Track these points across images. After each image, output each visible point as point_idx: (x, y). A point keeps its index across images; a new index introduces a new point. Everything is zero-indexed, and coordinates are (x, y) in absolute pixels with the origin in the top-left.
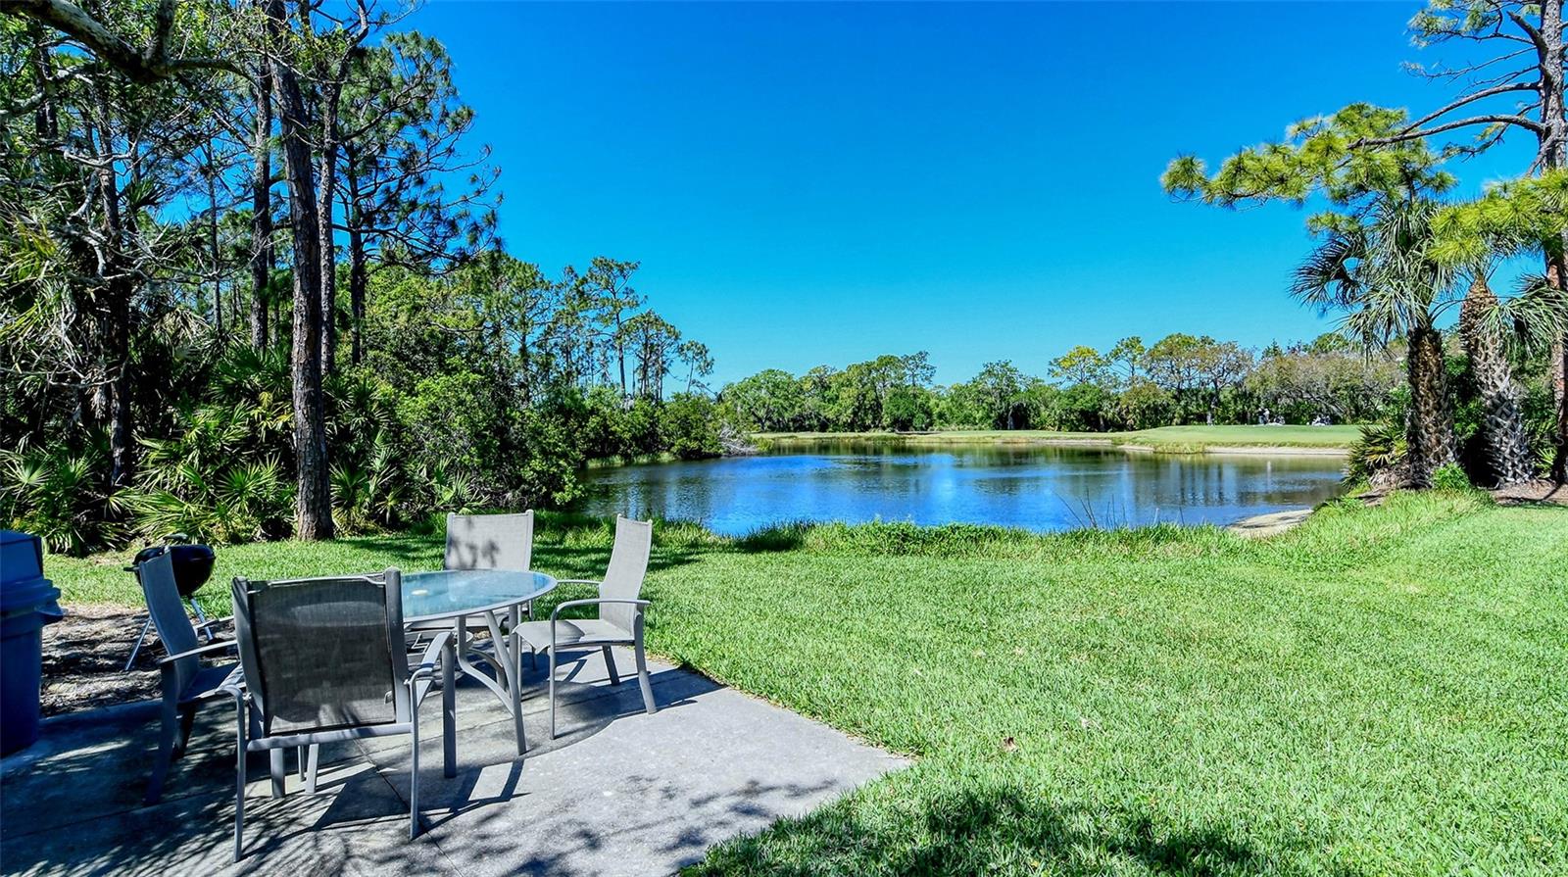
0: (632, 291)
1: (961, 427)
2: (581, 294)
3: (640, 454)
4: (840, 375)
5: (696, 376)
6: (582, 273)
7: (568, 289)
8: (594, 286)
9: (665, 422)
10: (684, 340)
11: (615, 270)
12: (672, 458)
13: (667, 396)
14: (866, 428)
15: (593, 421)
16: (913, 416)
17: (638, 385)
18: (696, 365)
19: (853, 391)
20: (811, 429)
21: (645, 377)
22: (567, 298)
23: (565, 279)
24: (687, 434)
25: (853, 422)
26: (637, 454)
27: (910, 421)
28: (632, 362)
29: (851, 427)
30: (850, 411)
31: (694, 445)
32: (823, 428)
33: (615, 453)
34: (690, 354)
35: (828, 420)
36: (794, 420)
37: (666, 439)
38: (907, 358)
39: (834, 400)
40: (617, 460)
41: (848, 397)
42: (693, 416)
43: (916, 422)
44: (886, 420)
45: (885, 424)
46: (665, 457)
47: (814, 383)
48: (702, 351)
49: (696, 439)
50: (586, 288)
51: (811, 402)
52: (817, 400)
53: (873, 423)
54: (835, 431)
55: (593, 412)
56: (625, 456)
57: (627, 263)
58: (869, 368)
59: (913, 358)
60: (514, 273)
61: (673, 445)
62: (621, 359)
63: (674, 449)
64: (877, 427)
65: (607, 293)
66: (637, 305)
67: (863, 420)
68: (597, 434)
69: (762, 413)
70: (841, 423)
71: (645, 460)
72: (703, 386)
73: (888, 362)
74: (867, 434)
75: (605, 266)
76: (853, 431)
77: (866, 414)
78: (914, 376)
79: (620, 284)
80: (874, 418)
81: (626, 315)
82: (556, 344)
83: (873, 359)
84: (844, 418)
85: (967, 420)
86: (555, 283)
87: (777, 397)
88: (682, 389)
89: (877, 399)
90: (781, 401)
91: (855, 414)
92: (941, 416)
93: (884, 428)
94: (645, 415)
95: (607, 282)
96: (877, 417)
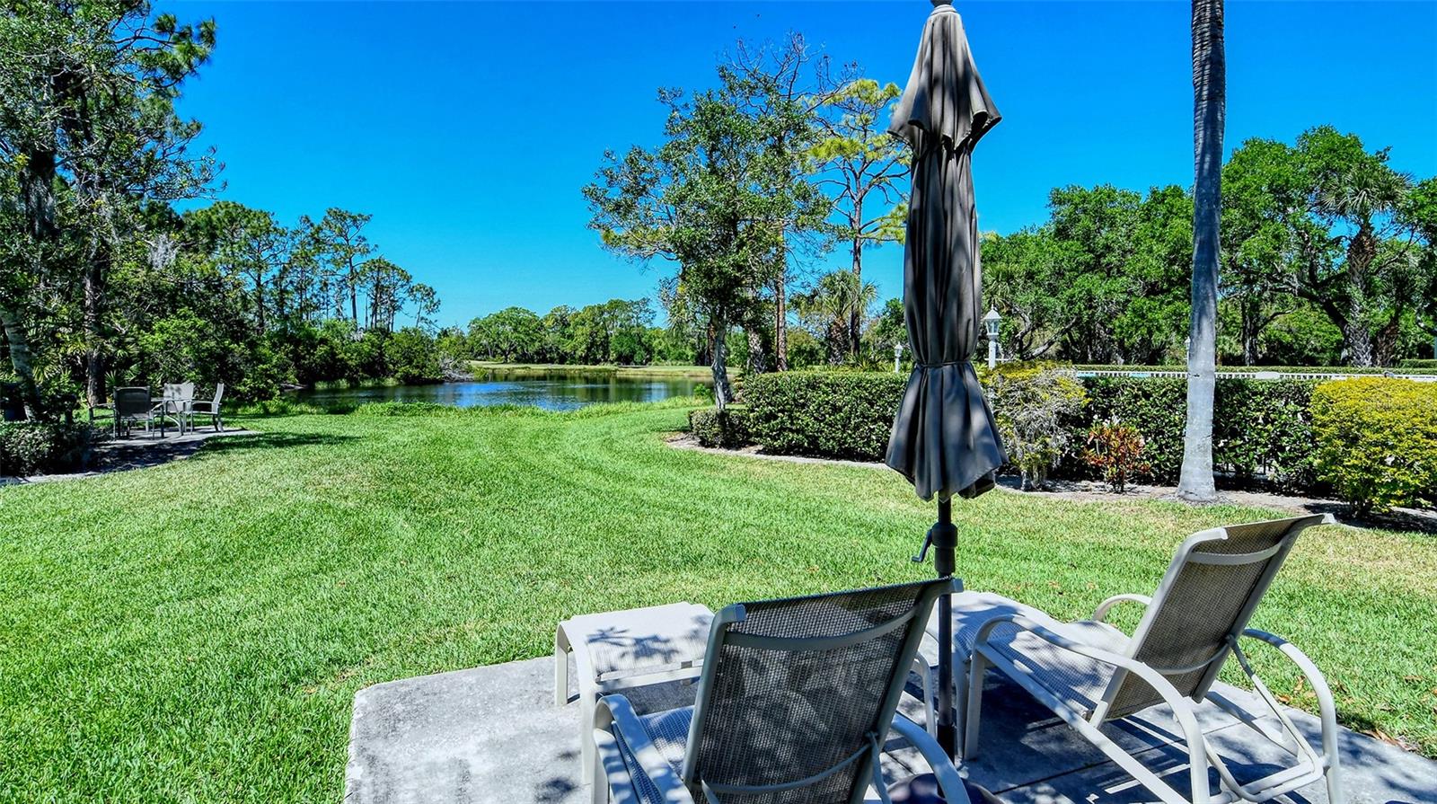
0: (364, 239)
1: (674, 362)
2: (317, 241)
3: (366, 378)
4: (576, 315)
5: (423, 314)
6: (317, 221)
7: (303, 235)
8: (328, 233)
9: (391, 352)
10: (414, 283)
11: (349, 221)
12: (395, 383)
13: (397, 329)
14: (596, 362)
15: (322, 350)
16: (634, 352)
17: (370, 320)
18: (424, 304)
19: (587, 329)
20: (552, 361)
21: (375, 313)
22: (302, 243)
23: (301, 226)
24: (410, 362)
25: (587, 356)
26: (363, 379)
27: (632, 357)
28: (364, 301)
29: (585, 360)
30: (584, 347)
31: (415, 372)
32: (562, 360)
33: (342, 377)
34: (419, 295)
35: (566, 353)
36: (537, 353)
37: (391, 366)
38: (633, 303)
39: (571, 337)
40: (344, 383)
41: (582, 334)
42: (418, 347)
43: (637, 358)
44: (613, 356)
45: (611, 358)
46: (390, 382)
47: (556, 320)
48: (430, 293)
49: (417, 367)
50: (321, 235)
51: (551, 338)
52: (557, 336)
53: (603, 357)
54: (571, 363)
55: (323, 341)
56: (350, 379)
57: (360, 215)
58: (601, 310)
59: (637, 303)
60: (249, 222)
61: (397, 372)
62: (353, 297)
63: (398, 375)
64: (606, 361)
65: (341, 240)
66: (368, 252)
67: (595, 354)
68: (325, 360)
69: (505, 346)
70: (577, 356)
71: (370, 384)
72: (431, 322)
73: (615, 305)
74: (598, 367)
75: (340, 216)
76: (586, 364)
77: (596, 349)
78: (638, 318)
79: (352, 232)
80: (604, 354)
81: (358, 260)
82: (291, 282)
83: (605, 302)
84: (579, 353)
85: (681, 357)
86: (292, 228)
87: (519, 332)
88: (411, 325)
89: (607, 337)
90: (522, 336)
91: (589, 349)
92: (660, 352)
93: (612, 362)
94: (373, 346)
95: (341, 231)
96: (606, 352)
